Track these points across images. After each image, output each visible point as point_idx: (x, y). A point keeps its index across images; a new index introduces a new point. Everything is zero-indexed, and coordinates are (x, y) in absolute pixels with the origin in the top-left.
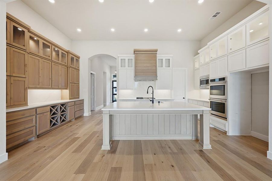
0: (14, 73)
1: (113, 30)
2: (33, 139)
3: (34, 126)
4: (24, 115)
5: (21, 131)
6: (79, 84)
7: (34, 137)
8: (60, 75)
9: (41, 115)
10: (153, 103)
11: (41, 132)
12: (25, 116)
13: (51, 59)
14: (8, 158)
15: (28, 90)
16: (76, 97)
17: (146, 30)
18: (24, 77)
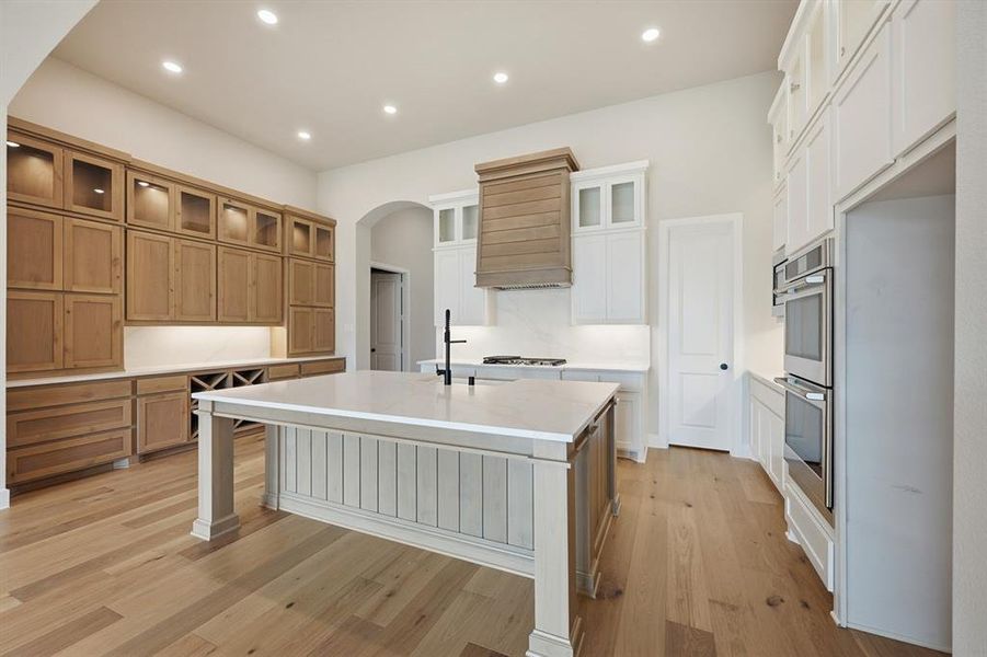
0: (74, 283)
1: (390, 110)
2: (125, 463)
3: (127, 428)
4: (89, 395)
5: (81, 436)
6: (333, 308)
7: (127, 460)
8: (250, 282)
9: (153, 399)
10: (448, 382)
11: (150, 448)
12: (93, 399)
13: (213, 238)
14: (11, 502)
15: (125, 328)
16: (317, 350)
17: (501, 78)
18: (110, 292)
